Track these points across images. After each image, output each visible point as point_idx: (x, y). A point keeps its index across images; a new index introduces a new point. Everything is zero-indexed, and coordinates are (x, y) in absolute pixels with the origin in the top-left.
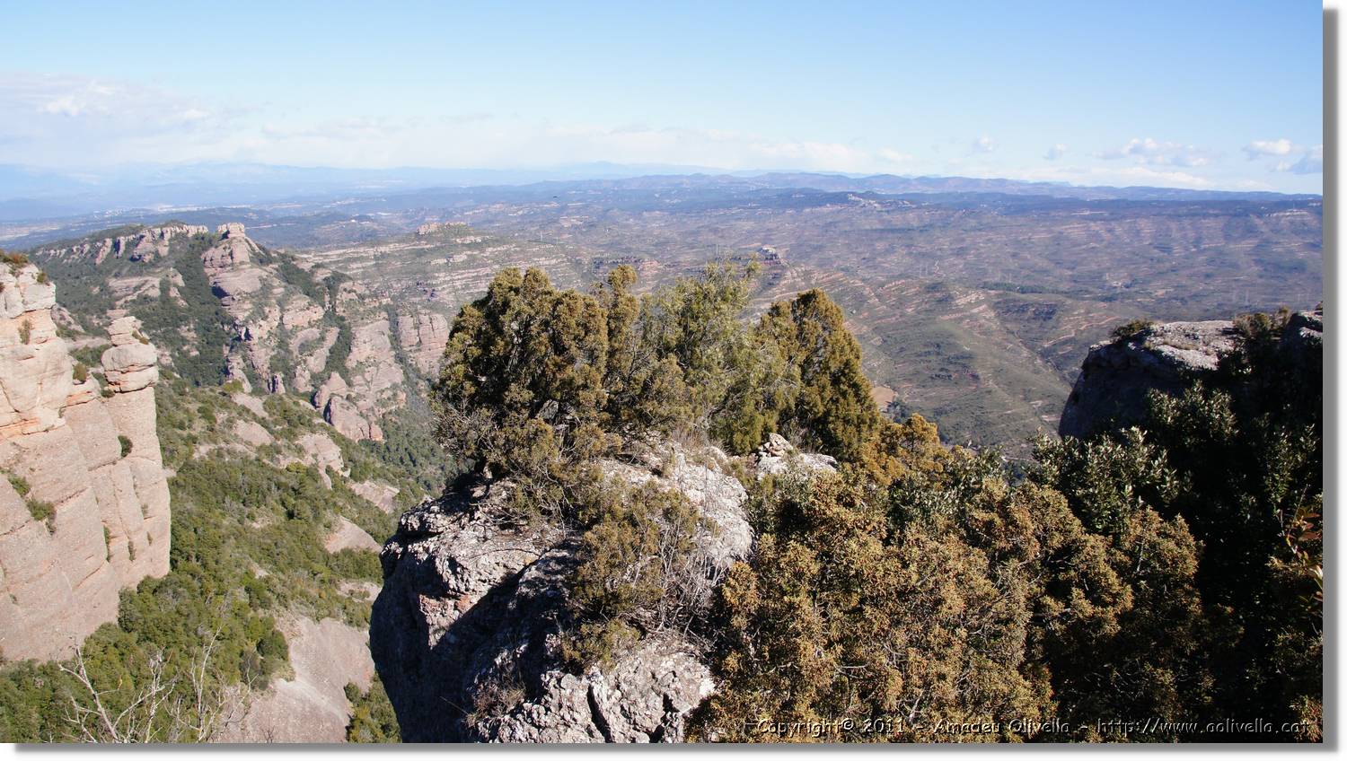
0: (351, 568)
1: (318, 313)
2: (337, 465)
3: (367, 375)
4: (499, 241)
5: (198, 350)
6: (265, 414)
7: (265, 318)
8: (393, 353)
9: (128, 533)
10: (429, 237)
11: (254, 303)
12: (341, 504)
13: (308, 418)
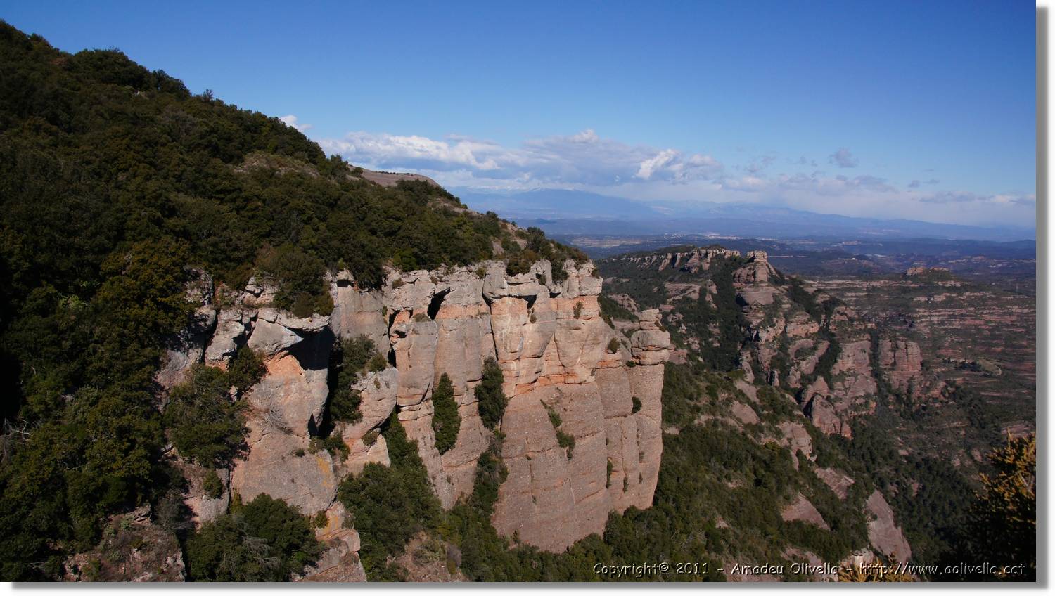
1: (814, 328)
2: (806, 451)
3: (846, 383)
4: (976, 288)
5: (719, 342)
6: (757, 400)
7: (773, 326)
8: (871, 368)
9: (626, 471)
10: (915, 278)
11: (766, 313)
12: (801, 483)
13: (790, 408)
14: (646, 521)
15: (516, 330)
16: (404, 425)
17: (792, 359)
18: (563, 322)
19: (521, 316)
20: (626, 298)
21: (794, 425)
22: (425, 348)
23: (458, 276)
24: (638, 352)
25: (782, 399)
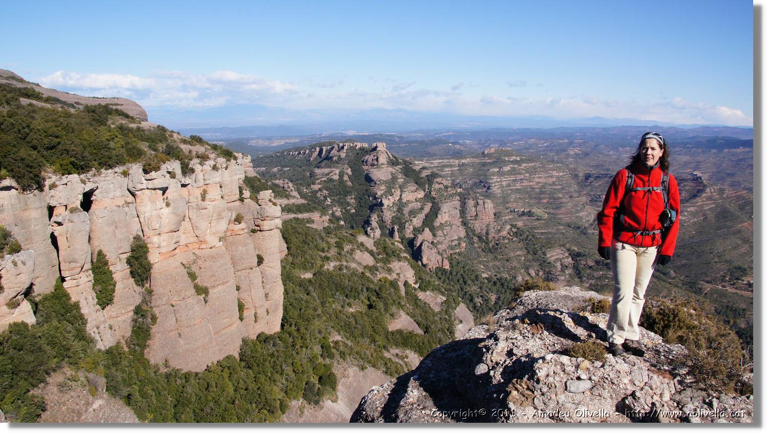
0: (400, 341)
1: (421, 194)
2: (411, 281)
3: (445, 231)
4: (530, 160)
5: (355, 209)
6: (374, 249)
7: (392, 195)
8: (461, 220)
10: (489, 156)
11: (386, 187)
13: (398, 252)
14: (272, 342)
15: (155, 213)
16: (69, 291)
17: (407, 217)
18: (194, 205)
19: (157, 202)
20: (286, 182)
21: (401, 263)
22: (79, 232)
23: (105, 177)
24: (259, 222)
25: (393, 247)
